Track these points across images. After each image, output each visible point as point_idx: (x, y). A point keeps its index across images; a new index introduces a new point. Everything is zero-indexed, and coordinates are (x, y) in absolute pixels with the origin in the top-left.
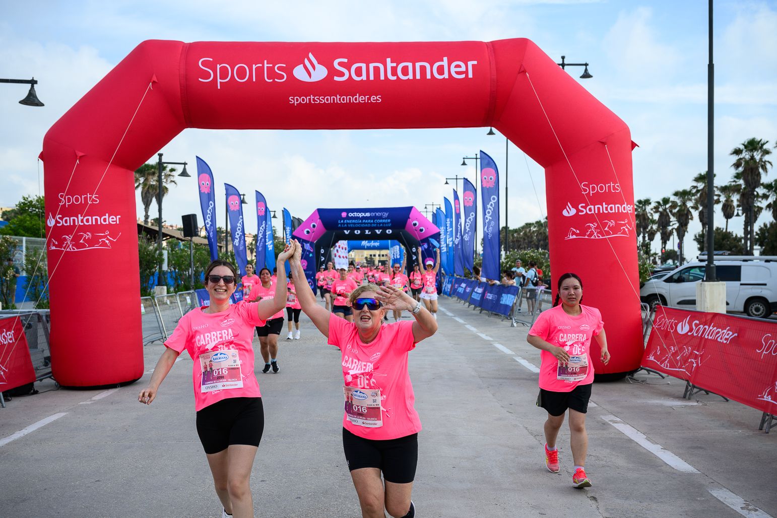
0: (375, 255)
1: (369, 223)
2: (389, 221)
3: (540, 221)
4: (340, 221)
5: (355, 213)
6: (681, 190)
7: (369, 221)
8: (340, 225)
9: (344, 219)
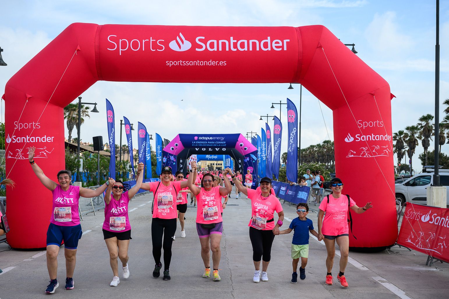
0: (214, 164)
1: (212, 144)
2: (225, 142)
3: (320, 144)
4: (194, 142)
5: (203, 137)
6: (410, 125)
7: (212, 142)
8: (193, 145)
9: (196, 141)
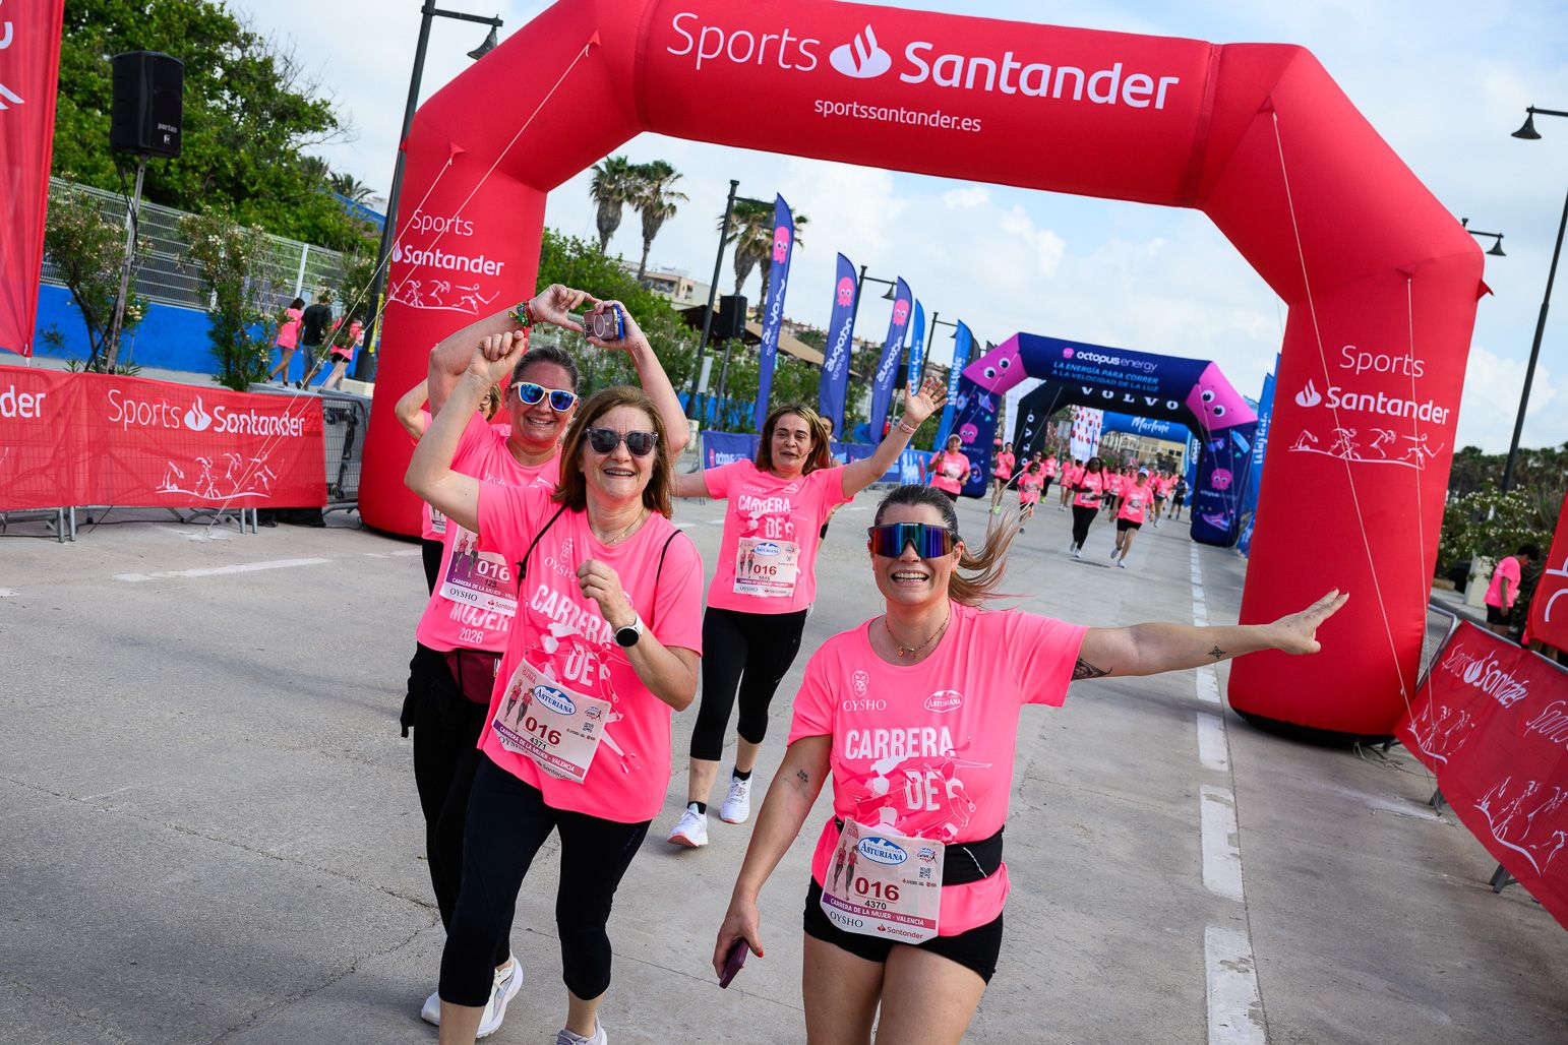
1: (1114, 378)
2: (1156, 380)
4: (1058, 364)
5: (1091, 354)
8: (1055, 372)
9: (1066, 361)
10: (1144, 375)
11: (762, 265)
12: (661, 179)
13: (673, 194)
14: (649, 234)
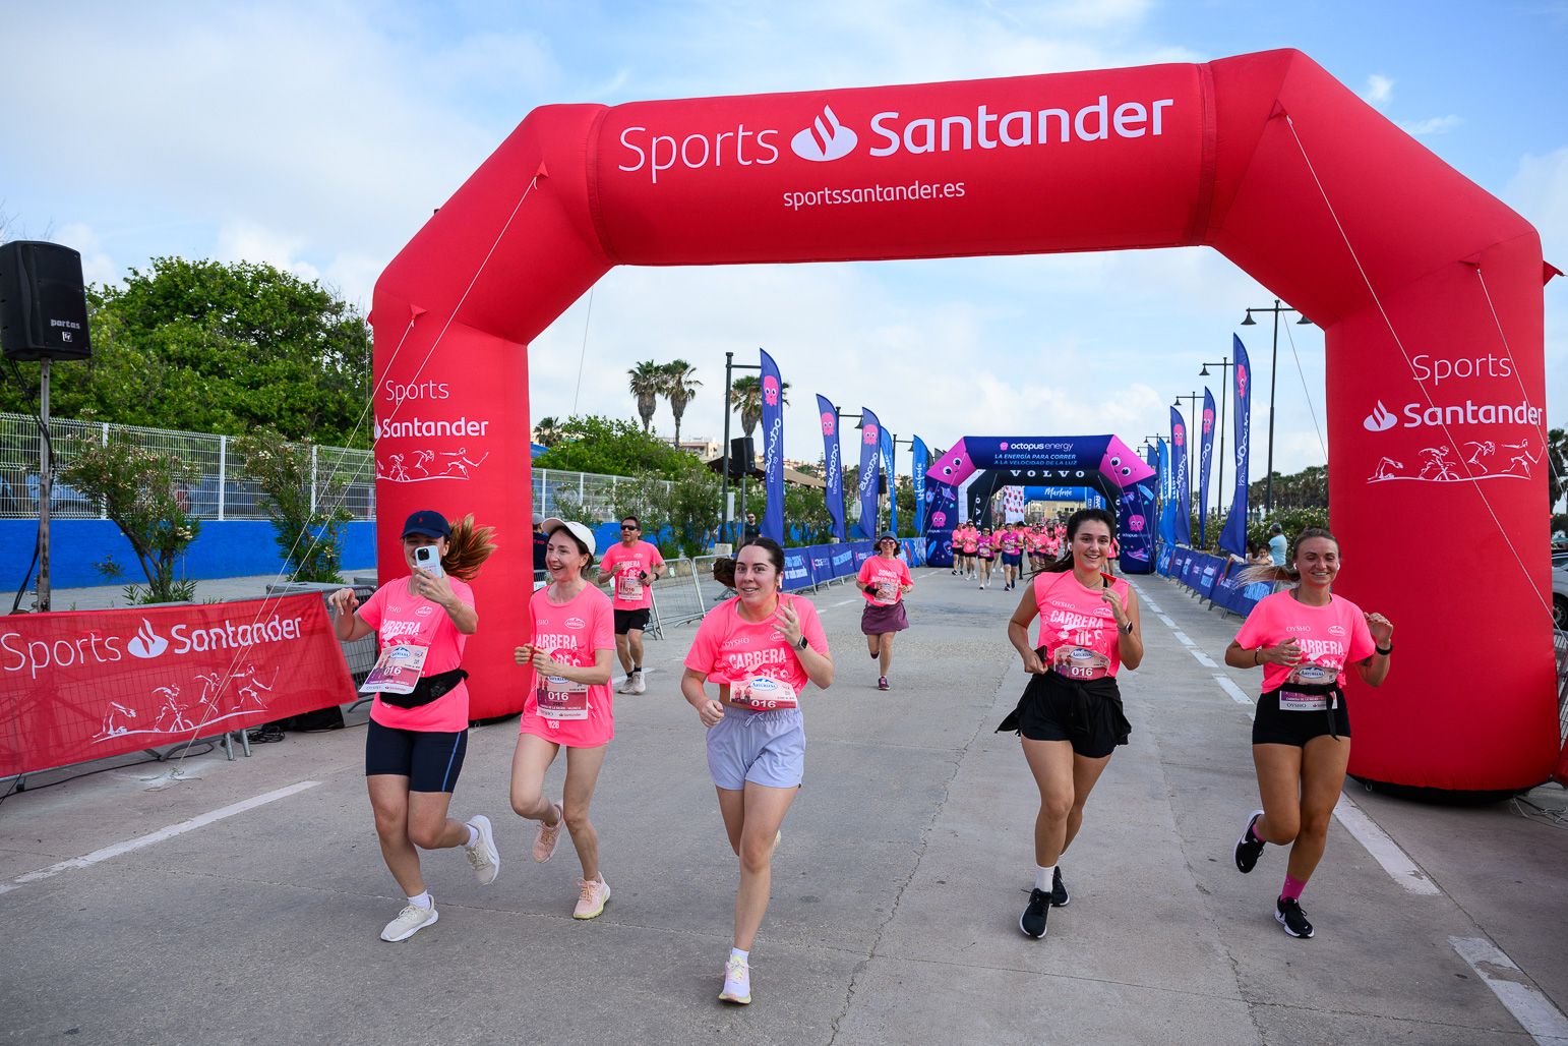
2: (1074, 456)
4: (998, 456)
5: (1022, 444)
7: (1043, 456)
8: (997, 462)
9: (1003, 452)
10: (1064, 453)
11: (762, 423)
12: (680, 373)
13: (690, 382)
14: (678, 413)
